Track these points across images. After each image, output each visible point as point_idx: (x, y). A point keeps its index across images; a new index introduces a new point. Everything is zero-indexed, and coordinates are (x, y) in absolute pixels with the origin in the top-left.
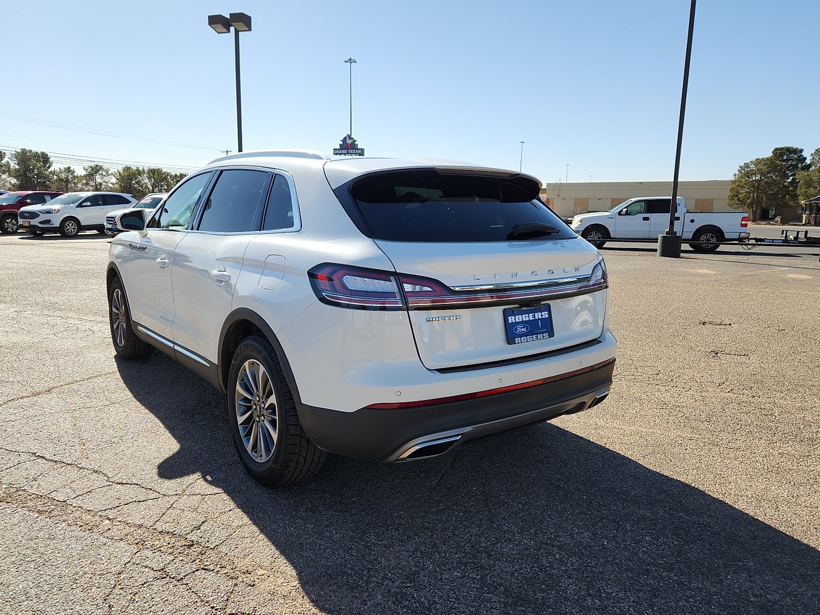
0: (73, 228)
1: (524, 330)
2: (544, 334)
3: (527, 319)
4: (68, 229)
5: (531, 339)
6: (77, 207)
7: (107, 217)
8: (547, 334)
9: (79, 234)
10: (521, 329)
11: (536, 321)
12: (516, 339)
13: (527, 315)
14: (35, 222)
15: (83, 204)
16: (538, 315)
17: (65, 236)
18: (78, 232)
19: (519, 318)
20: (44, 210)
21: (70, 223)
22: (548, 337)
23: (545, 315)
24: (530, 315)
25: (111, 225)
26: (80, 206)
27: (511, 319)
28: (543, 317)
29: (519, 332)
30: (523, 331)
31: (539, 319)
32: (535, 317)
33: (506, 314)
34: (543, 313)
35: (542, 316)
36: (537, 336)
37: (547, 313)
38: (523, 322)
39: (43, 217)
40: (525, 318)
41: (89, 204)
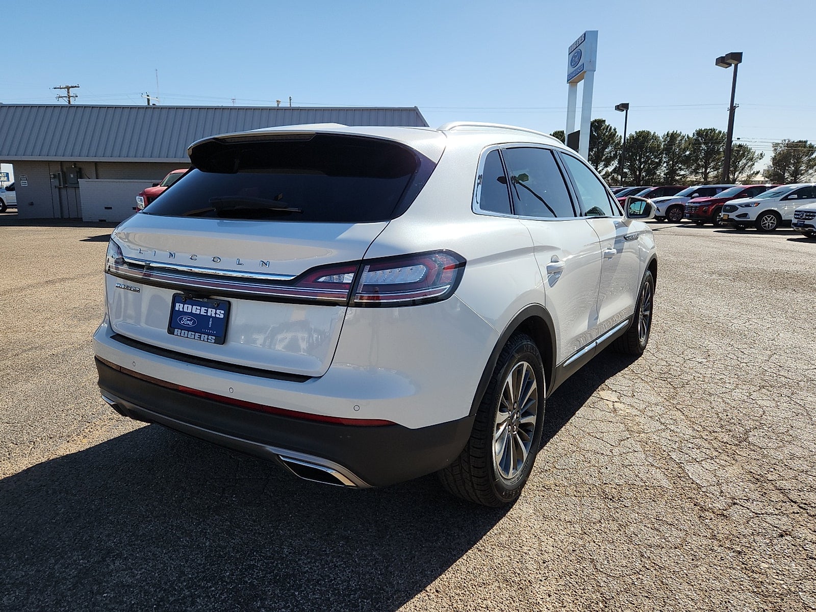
0: (772, 223)
1: (190, 323)
2: (210, 337)
3: (198, 312)
4: (765, 224)
5: (193, 337)
6: (782, 200)
7: (796, 211)
8: (214, 338)
9: (777, 229)
10: (186, 321)
11: (207, 318)
12: (176, 330)
13: (199, 308)
14: (733, 215)
15: (789, 197)
16: (211, 312)
17: (761, 231)
18: (776, 227)
19: (188, 308)
20: (744, 204)
21: (769, 217)
22: (213, 341)
23: (220, 314)
24: (203, 309)
25: (797, 220)
26: (786, 199)
27: (179, 307)
28: (217, 316)
29: (184, 324)
30: (188, 324)
31: (211, 316)
32: (207, 313)
33: (175, 299)
34: (218, 311)
35: (216, 313)
36: (200, 336)
37: (223, 312)
38: (191, 314)
39: (741, 211)
40: (196, 310)
41: (796, 196)
